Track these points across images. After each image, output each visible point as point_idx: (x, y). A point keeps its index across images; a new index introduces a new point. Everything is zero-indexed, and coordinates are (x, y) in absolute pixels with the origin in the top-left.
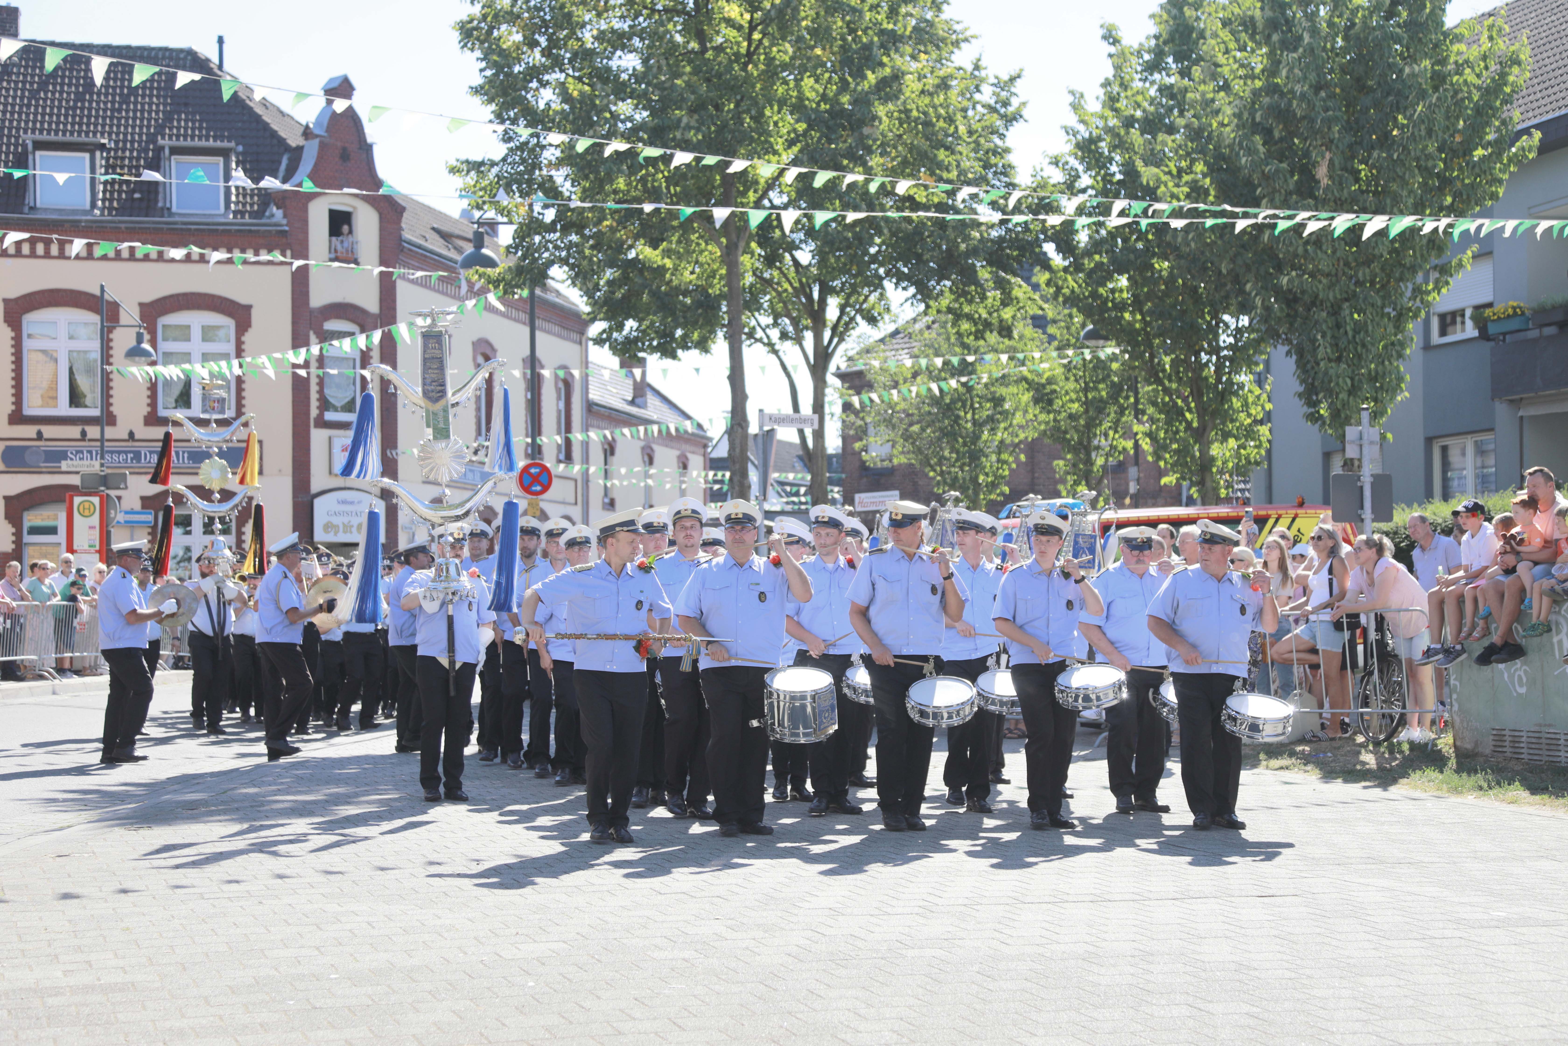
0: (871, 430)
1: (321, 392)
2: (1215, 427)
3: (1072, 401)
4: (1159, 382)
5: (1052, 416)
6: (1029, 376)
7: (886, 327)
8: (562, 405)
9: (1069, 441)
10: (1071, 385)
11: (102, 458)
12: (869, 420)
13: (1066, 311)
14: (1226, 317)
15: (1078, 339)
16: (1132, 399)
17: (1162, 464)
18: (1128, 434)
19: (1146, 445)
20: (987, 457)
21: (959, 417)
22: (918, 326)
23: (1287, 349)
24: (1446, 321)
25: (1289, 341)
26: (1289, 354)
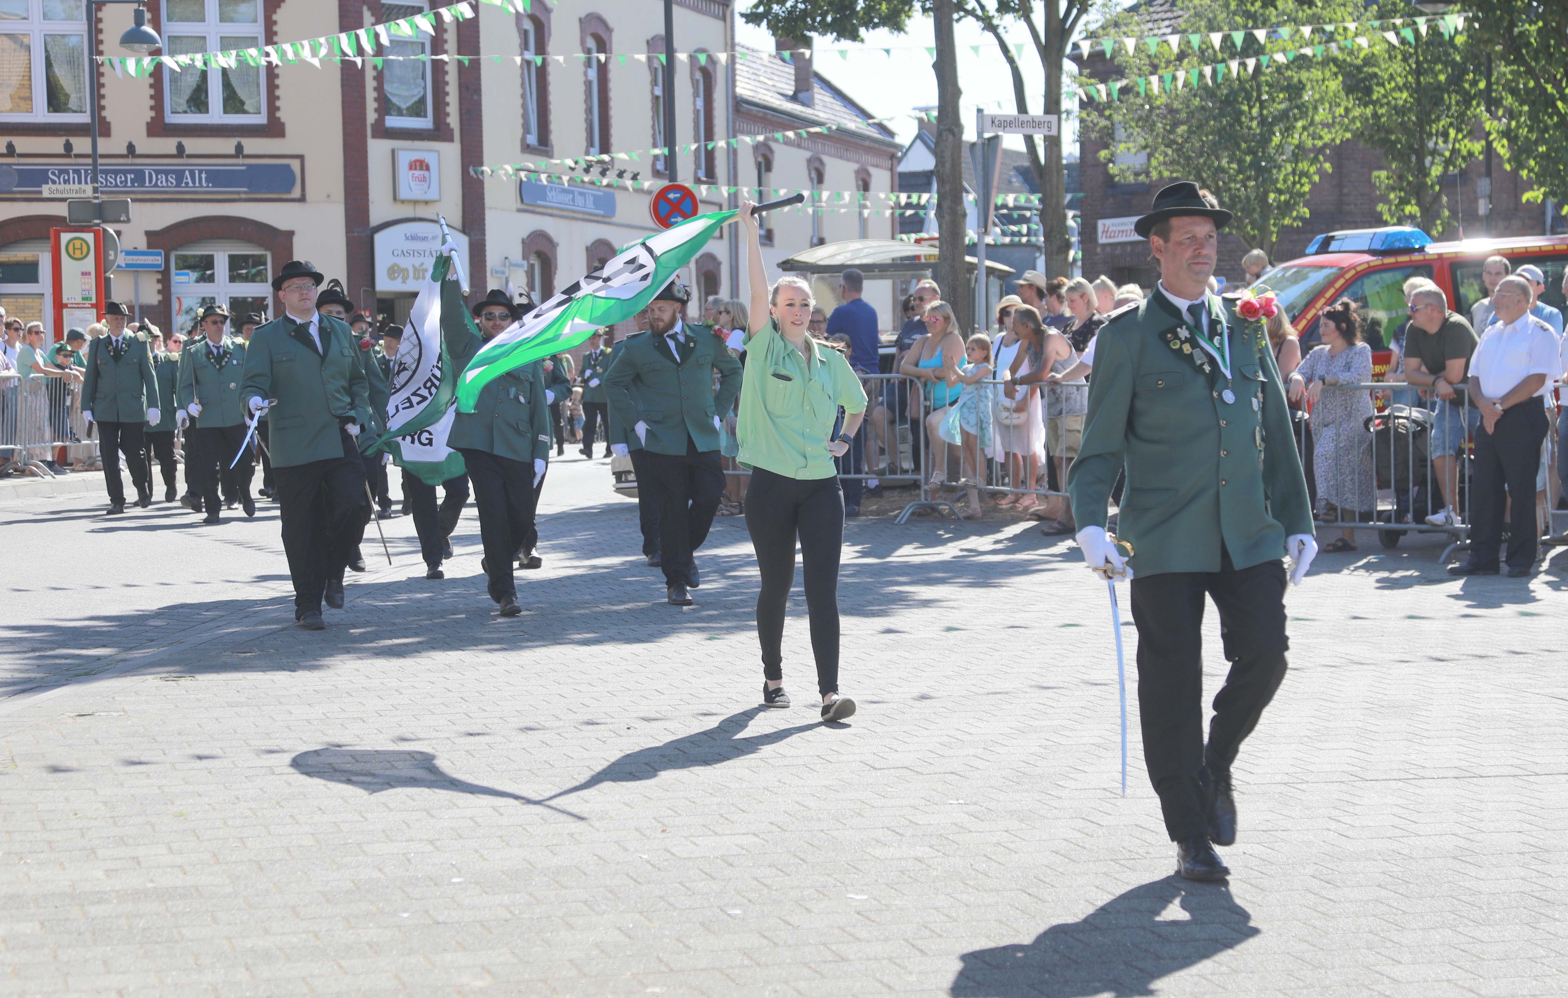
0: (1120, 133)
1: (379, 89)
3: (1398, 88)
4: (1520, 60)
5: (1369, 111)
6: (1340, 57)
8: (700, 103)
9: (1394, 143)
10: (1397, 67)
11: (94, 180)
12: (1117, 118)
16: (1482, 85)
17: (1524, 173)
18: (1477, 132)
19: (1502, 148)
20: (1279, 168)
21: (1242, 114)
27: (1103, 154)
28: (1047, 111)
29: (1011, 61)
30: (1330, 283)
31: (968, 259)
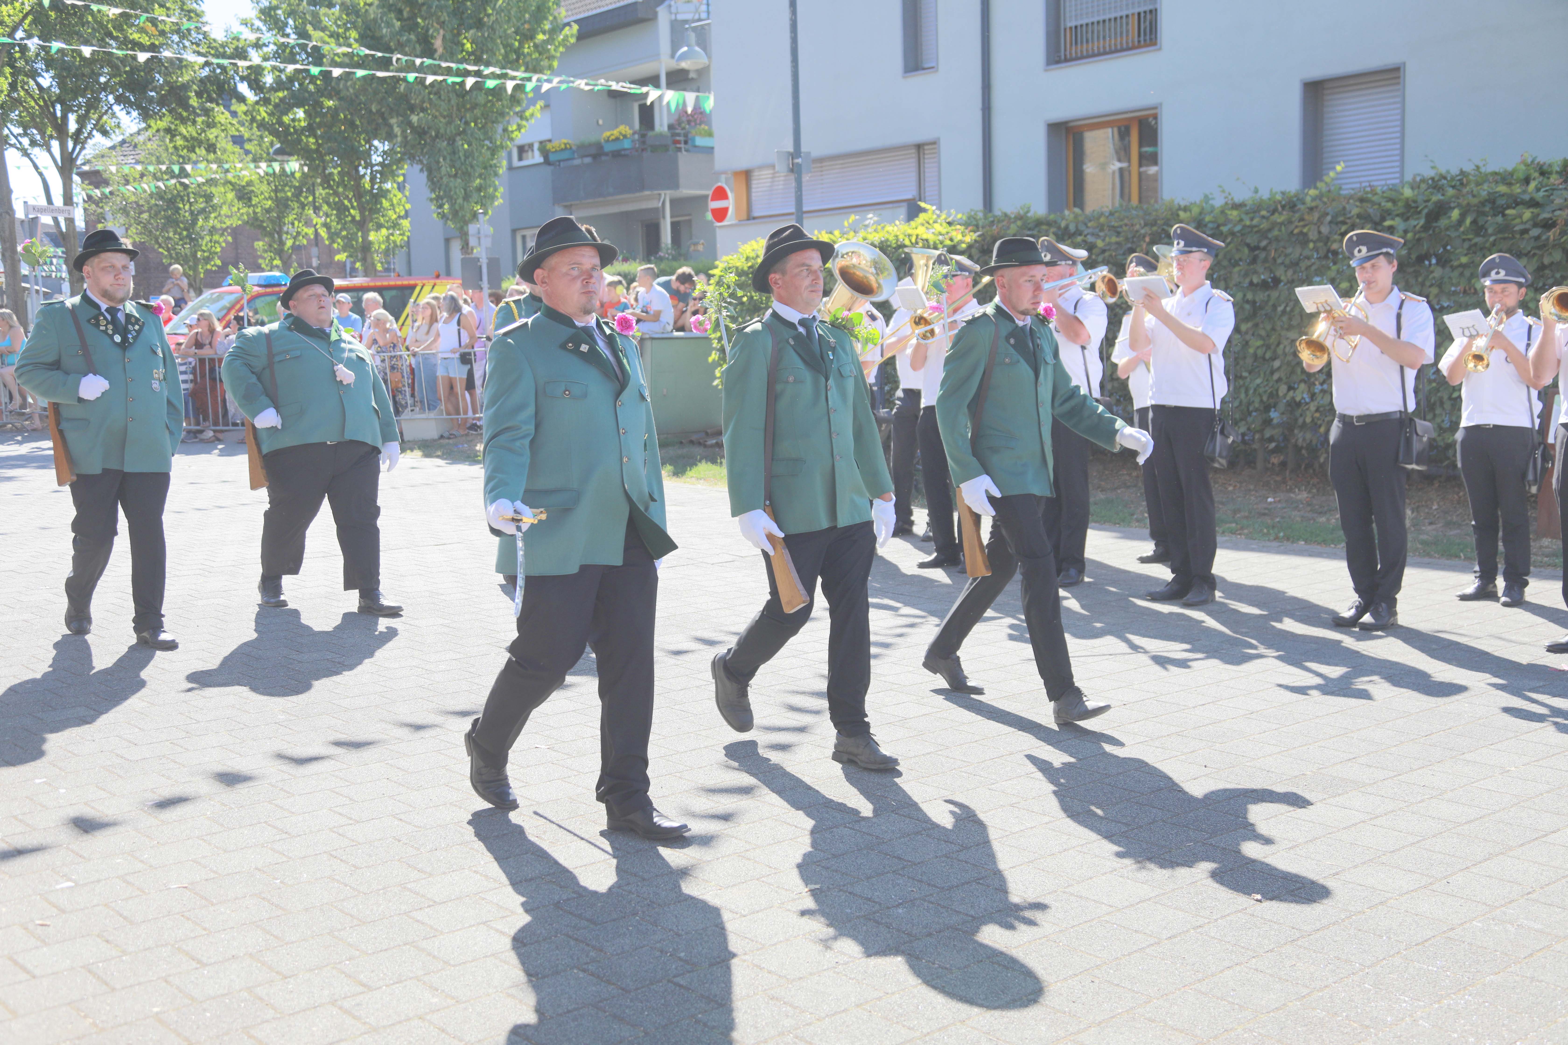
0: (109, 216)
2: (371, 221)
3: (266, 199)
4: (330, 187)
5: (251, 210)
6: (233, 180)
7: (117, 138)
9: (265, 228)
10: (264, 187)
12: (107, 208)
13: (259, 133)
14: (376, 143)
15: (268, 154)
16: (311, 199)
17: (335, 246)
18: (308, 223)
19: (323, 233)
20: (202, 238)
21: (179, 209)
22: (141, 138)
23: (419, 167)
24: (522, 150)
25: (421, 162)
26: (421, 170)
28: (65, 204)
29: (41, 174)
30: (238, 302)
31: (23, 285)
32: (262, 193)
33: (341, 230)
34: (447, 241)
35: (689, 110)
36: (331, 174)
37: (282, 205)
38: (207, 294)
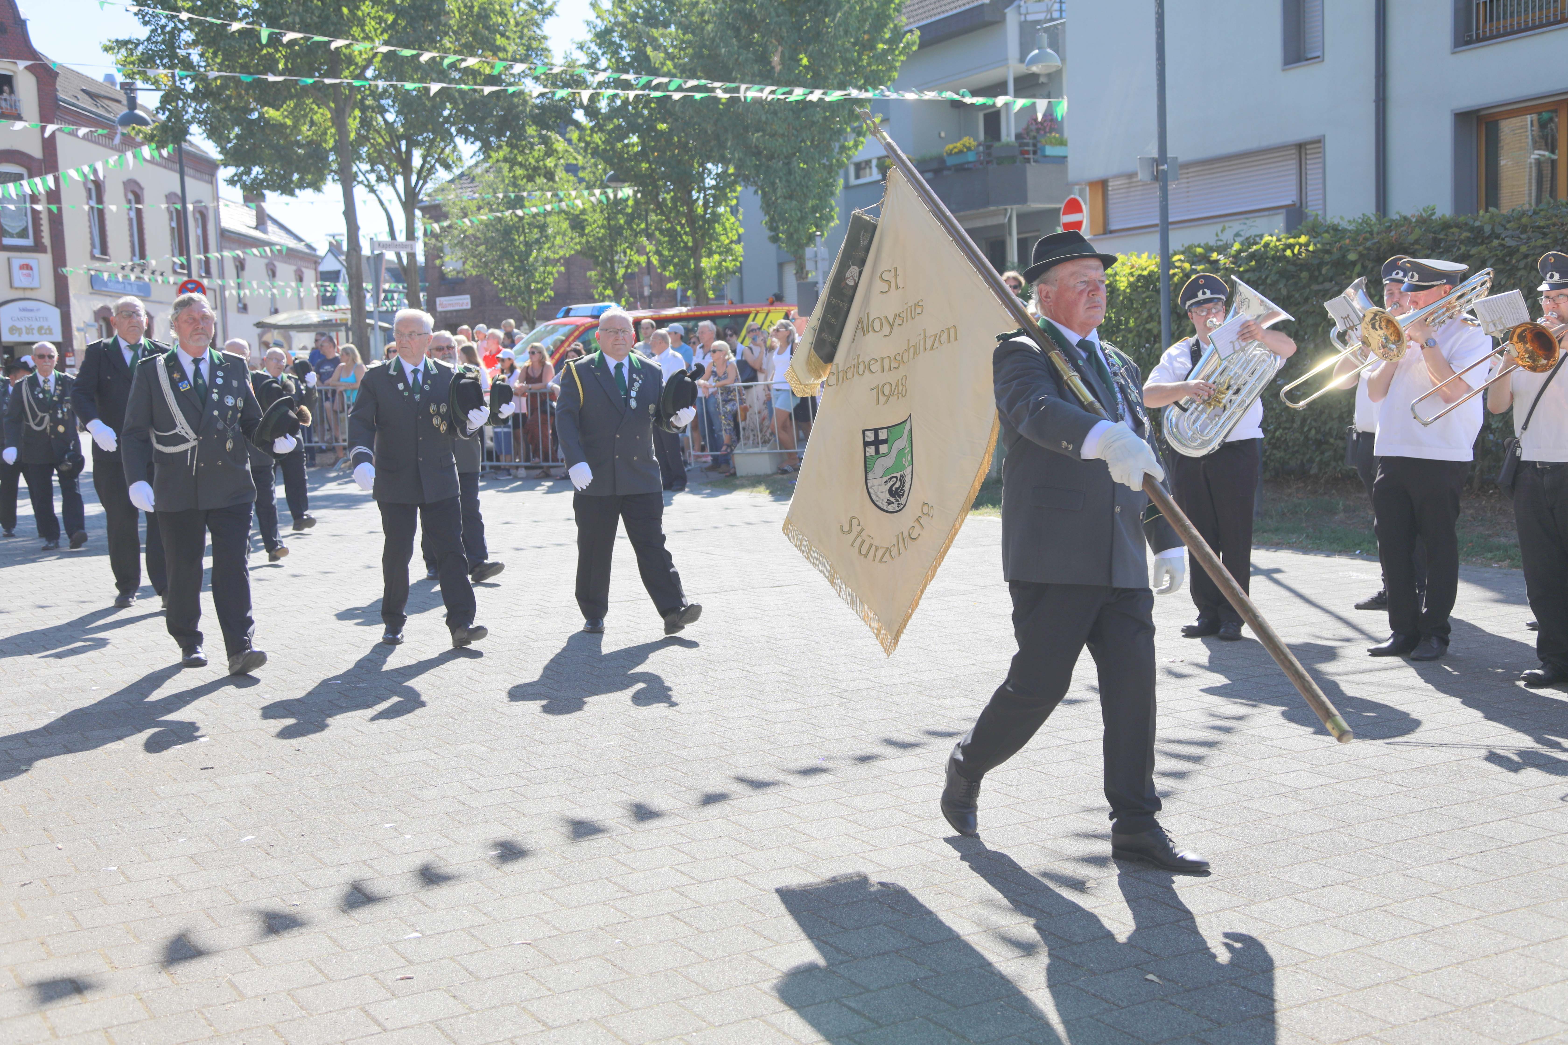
0: (447, 250)
2: (704, 246)
3: (599, 227)
4: (662, 213)
5: (584, 240)
6: (567, 209)
7: (457, 171)
8: (201, 232)
9: (598, 257)
10: (597, 216)
12: (446, 242)
13: (592, 161)
14: (709, 166)
15: (602, 181)
16: (643, 226)
17: (667, 273)
19: (655, 260)
20: (536, 270)
21: (515, 240)
22: (479, 171)
23: (753, 189)
24: (860, 168)
25: (755, 183)
26: (756, 192)
27: (438, 262)
28: (408, 239)
29: (386, 211)
30: (571, 334)
31: (368, 321)
32: (595, 221)
33: (673, 257)
34: (781, 266)
35: (1040, 117)
36: (664, 199)
37: (614, 232)
38: (541, 327)
